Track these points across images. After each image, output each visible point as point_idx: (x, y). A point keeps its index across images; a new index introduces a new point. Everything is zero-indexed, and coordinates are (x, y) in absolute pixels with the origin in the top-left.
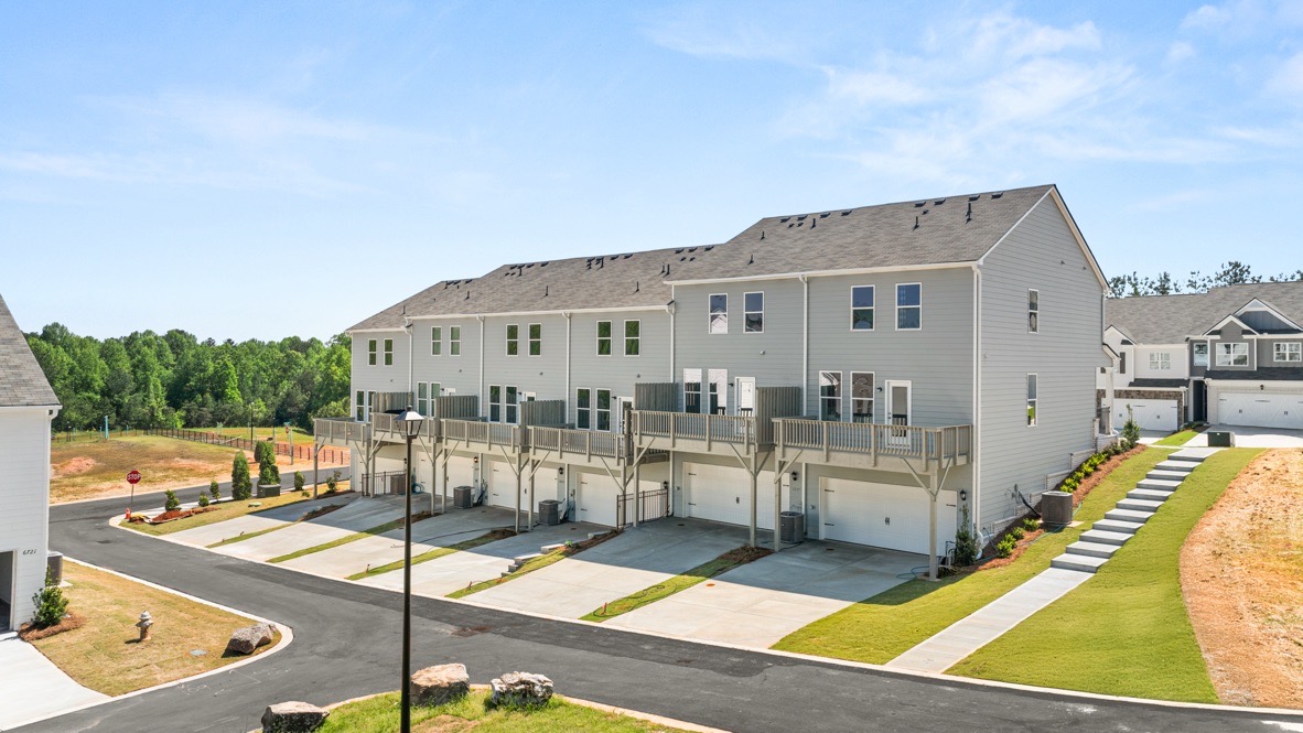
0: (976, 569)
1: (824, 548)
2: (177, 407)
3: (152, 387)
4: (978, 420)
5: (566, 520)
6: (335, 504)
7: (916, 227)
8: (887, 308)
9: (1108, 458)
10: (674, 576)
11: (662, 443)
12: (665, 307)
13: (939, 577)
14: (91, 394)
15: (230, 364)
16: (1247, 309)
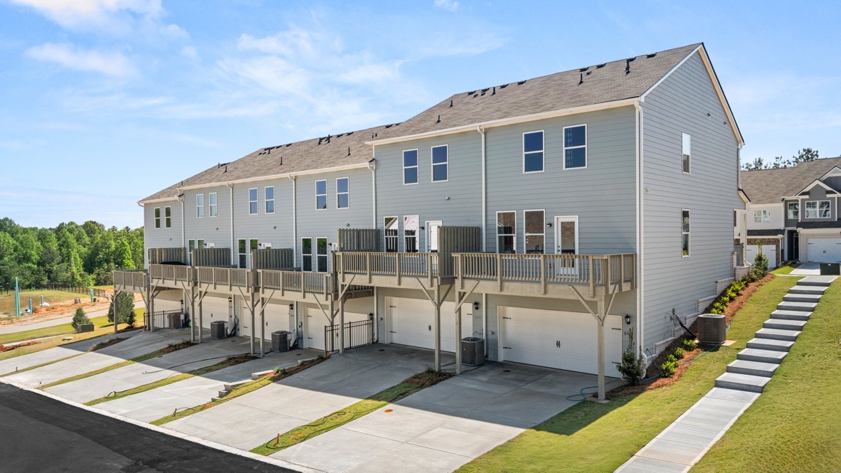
0: (643, 390)
1: (502, 370)
2: (90, 271)
3: (72, 259)
4: (641, 249)
5: (296, 347)
6: (122, 337)
7: (581, 82)
8: (554, 150)
9: (747, 285)
10: (358, 400)
11: (361, 280)
12: (367, 164)
13: (607, 399)
14: (30, 265)
15: (126, 243)
16: (830, 174)
